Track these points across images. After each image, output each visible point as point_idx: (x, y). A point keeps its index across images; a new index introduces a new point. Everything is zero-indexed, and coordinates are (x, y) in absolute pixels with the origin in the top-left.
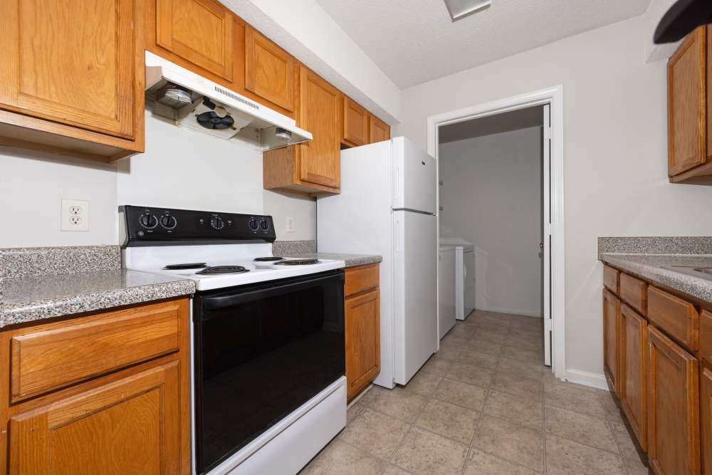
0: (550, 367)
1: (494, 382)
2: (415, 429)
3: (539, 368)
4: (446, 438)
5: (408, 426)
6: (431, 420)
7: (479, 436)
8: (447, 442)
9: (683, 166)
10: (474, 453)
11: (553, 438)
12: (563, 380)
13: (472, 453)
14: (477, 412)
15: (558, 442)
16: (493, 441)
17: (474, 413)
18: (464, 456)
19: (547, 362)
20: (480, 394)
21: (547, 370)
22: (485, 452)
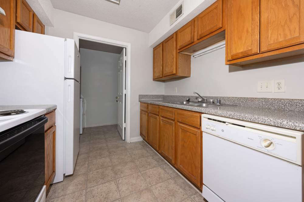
0: (125, 140)
1: (110, 153)
2: (89, 190)
3: (121, 142)
4: (105, 183)
5: (84, 191)
6: (94, 181)
7: (116, 174)
8: (107, 184)
9: (157, 77)
10: (118, 181)
11: (136, 160)
12: (129, 143)
13: (117, 181)
14: (110, 166)
15: (138, 161)
16: (122, 173)
17: (110, 167)
18: (115, 184)
19: (123, 139)
20: (108, 160)
21: (124, 141)
22: (121, 178)
